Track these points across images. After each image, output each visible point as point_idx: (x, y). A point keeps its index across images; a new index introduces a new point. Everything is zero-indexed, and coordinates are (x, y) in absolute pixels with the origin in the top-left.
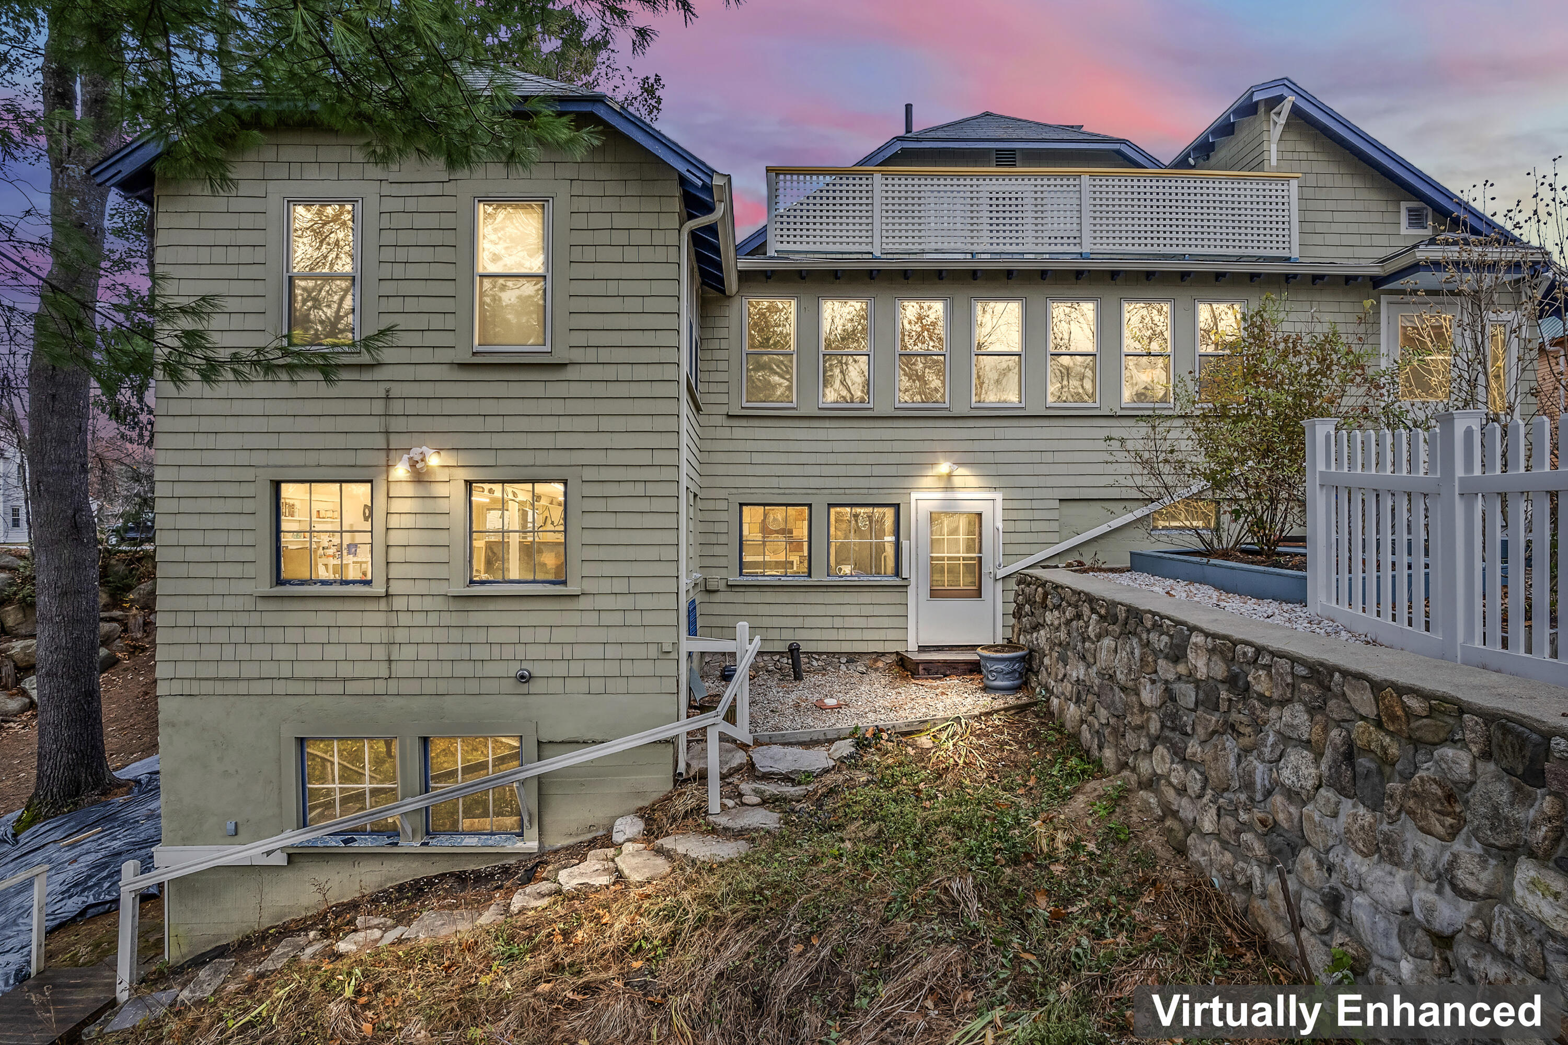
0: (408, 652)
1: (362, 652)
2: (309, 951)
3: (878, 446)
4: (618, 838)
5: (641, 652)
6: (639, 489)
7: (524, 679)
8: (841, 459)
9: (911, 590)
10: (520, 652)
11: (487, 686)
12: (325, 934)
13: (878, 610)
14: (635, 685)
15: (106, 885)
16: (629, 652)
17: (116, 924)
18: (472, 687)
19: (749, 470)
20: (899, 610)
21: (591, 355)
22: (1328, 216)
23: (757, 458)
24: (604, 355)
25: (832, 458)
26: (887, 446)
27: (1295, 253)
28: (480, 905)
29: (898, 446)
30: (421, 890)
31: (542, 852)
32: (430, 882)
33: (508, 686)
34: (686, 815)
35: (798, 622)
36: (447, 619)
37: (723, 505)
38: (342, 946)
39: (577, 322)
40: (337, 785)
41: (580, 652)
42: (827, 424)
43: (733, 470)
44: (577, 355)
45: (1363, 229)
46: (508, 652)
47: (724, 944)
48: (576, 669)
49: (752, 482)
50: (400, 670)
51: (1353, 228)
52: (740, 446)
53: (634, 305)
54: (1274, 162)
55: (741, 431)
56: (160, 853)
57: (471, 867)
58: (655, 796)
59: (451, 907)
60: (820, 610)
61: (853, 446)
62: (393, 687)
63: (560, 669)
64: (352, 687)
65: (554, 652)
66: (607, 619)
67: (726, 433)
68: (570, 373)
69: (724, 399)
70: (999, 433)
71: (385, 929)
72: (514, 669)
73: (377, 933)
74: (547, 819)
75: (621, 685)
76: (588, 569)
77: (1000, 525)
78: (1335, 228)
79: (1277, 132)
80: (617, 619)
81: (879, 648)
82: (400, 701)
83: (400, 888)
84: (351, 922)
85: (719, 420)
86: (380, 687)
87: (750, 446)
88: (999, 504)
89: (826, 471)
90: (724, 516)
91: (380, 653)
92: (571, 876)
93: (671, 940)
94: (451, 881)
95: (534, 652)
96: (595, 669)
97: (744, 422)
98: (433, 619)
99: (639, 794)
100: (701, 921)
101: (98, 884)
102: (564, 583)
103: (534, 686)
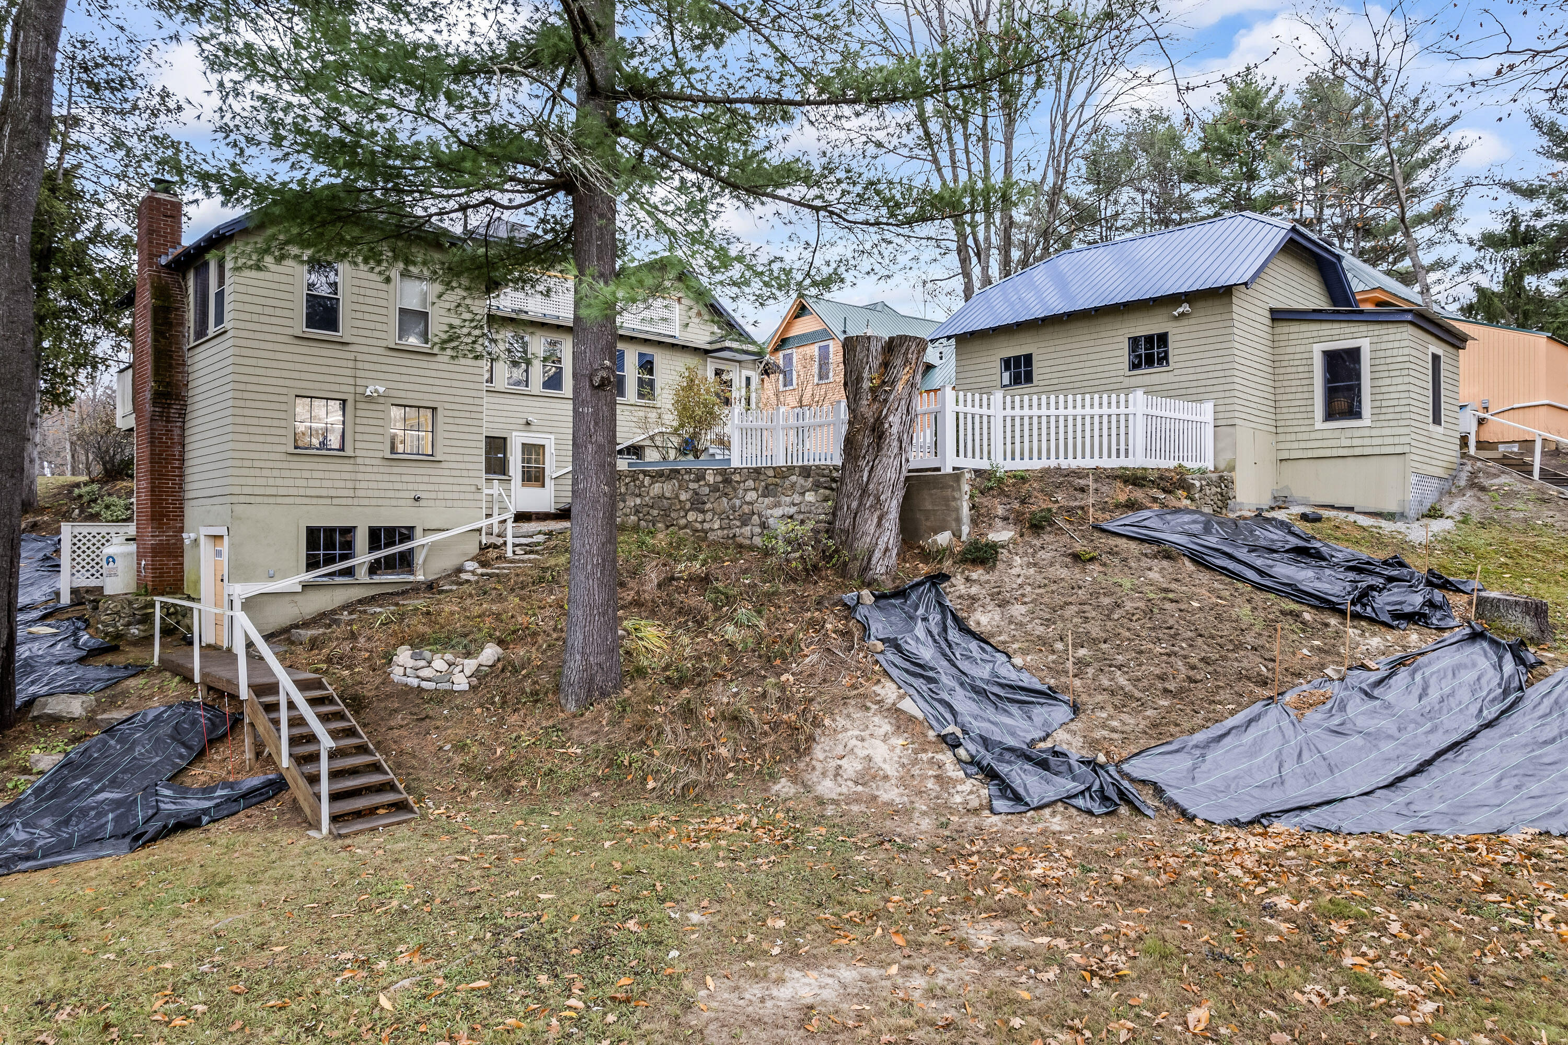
0: (364, 485)
1: (340, 484)
3: (497, 407)
4: (470, 568)
5: (468, 488)
6: (468, 415)
7: (417, 499)
9: (513, 482)
10: (415, 486)
11: (399, 502)
14: (465, 503)
16: (462, 488)
18: (394, 502)
22: (689, 319)
26: (501, 407)
27: (676, 334)
29: (506, 408)
33: (410, 502)
34: (496, 559)
36: (382, 470)
40: (322, 552)
41: (442, 487)
45: (700, 327)
46: (410, 486)
48: (440, 495)
50: (359, 493)
51: (697, 326)
58: (471, 555)
62: (355, 501)
63: (433, 495)
64: (335, 501)
65: (431, 487)
66: (454, 473)
68: (439, 359)
70: (552, 406)
72: (412, 495)
74: (428, 565)
75: (459, 503)
76: (447, 450)
77: (553, 451)
78: (691, 325)
80: (458, 473)
82: (359, 509)
86: (350, 502)
88: (553, 441)
91: (349, 484)
95: (421, 487)
96: (447, 496)
98: (375, 469)
99: (465, 554)
102: (433, 456)
103: (422, 503)
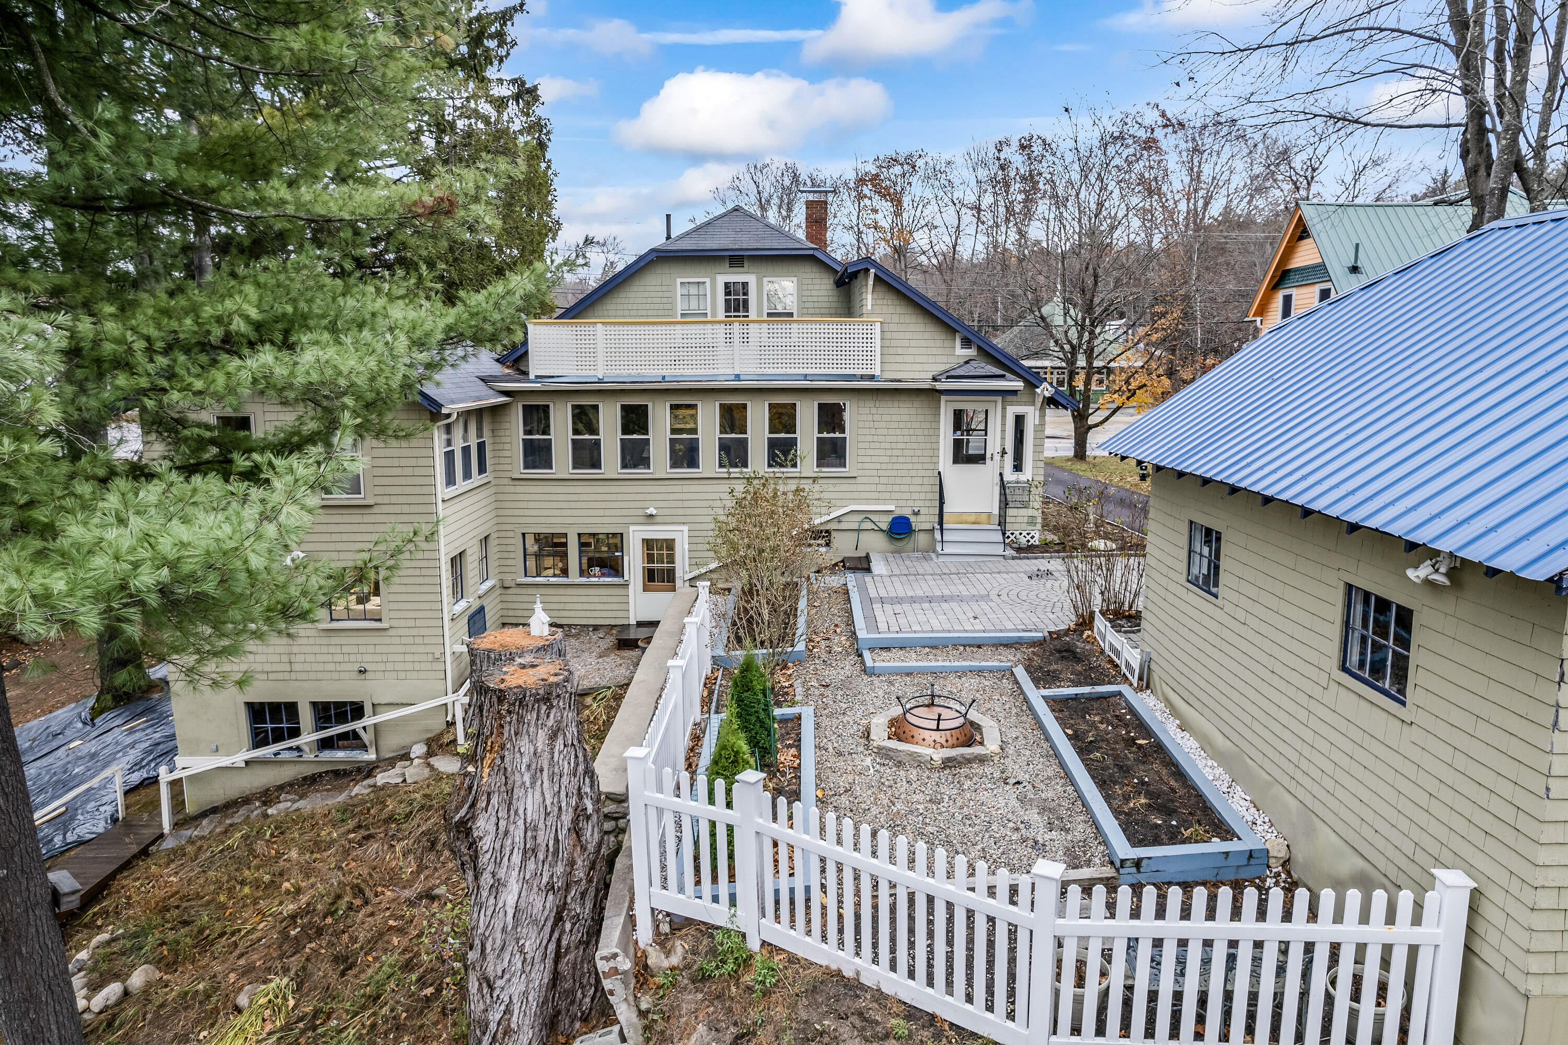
0: (300, 658)
1: (276, 658)
2: (255, 813)
3: (608, 497)
4: (412, 756)
5: (424, 658)
7: (362, 672)
8: (585, 505)
9: (631, 587)
10: (359, 658)
11: (342, 675)
12: (264, 803)
13: (610, 599)
14: (422, 675)
15: (153, 765)
16: (417, 657)
17: (159, 790)
18: (336, 676)
19: (527, 512)
20: (623, 599)
21: (386, 500)
22: (906, 343)
23: (531, 505)
24: (394, 499)
25: (578, 505)
26: (613, 497)
27: (877, 372)
28: (341, 789)
29: (620, 497)
30: (315, 780)
31: (378, 760)
32: (320, 775)
33: (355, 675)
34: (447, 745)
35: (561, 606)
36: (319, 641)
37: (511, 534)
38: (270, 811)
39: (378, 481)
40: (269, 726)
41: (391, 657)
42: (575, 483)
43: (517, 512)
44: (379, 500)
45: (929, 351)
46: (353, 658)
47: (429, 818)
48: (390, 666)
49: (529, 520)
50: (296, 667)
51: (923, 351)
52: (522, 497)
53: (409, 471)
54: (869, 307)
55: (521, 488)
56: (180, 761)
57: (342, 767)
58: (437, 732)
59: (328, 790)
60: (575, 599)
61: (593, 497)
62: (293, 676)
63: (382, 667)
64: (271, 676)
65: (378, 658)
66: (404, 640)
67: (512, 489)
68: (375, 510)
69: (508, 467)
70: (686, 489)
71: (294, 801)
72: (356, 667)
73: (289, 804)
74: (381, 743)
75: (415, 675)
76: (393, 615)
77: (686, 547)
78: (911, 351)
79: (870, 287)
80: (410, 640)
81: (613, 622)
82: (297, 683)
83: (305, 778)
84: (278, 798)
85: (506, 481)
86: (287, 676)
87: (527, 497)
88: (686, 534)
89: (575, 513)
90: (512, 541)
91: (285, 658)
92: (383, 778)
93: (408, 816)
94: (331, 775)
95: (367, 658)
96: (399, 667)
97: (522, 483)
98: (312, 641)
99: (428, 731)
100: (422, 807)
101: (148, 764)
102: (380, 620)
103: (368, 675)
